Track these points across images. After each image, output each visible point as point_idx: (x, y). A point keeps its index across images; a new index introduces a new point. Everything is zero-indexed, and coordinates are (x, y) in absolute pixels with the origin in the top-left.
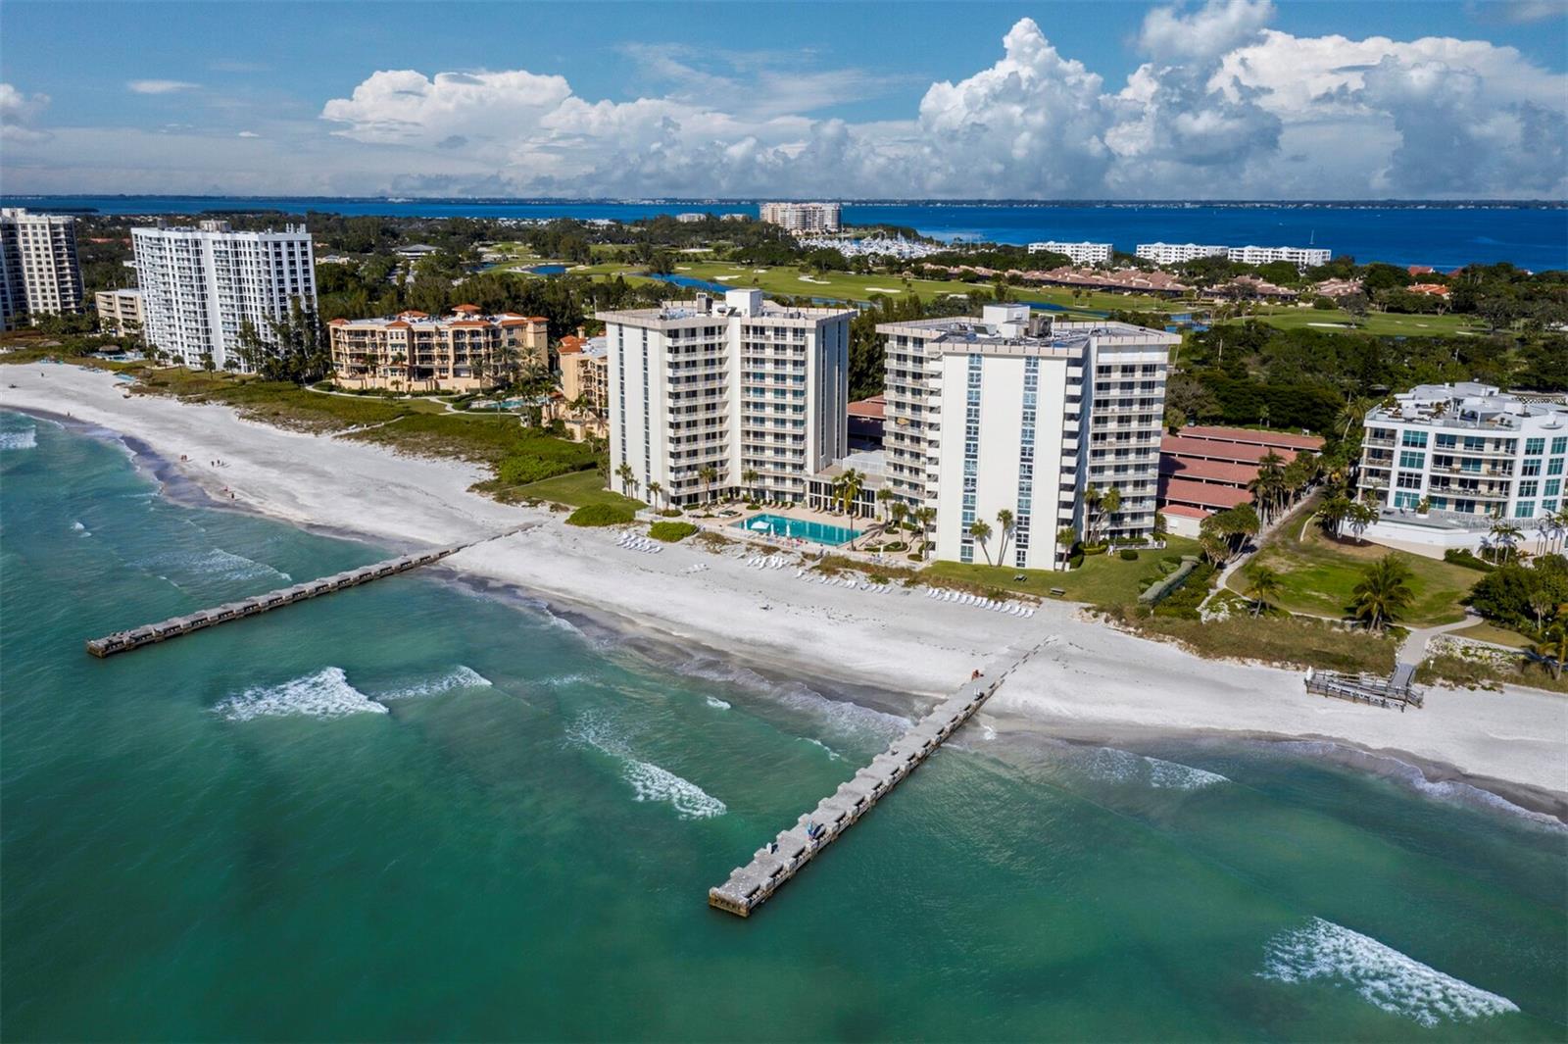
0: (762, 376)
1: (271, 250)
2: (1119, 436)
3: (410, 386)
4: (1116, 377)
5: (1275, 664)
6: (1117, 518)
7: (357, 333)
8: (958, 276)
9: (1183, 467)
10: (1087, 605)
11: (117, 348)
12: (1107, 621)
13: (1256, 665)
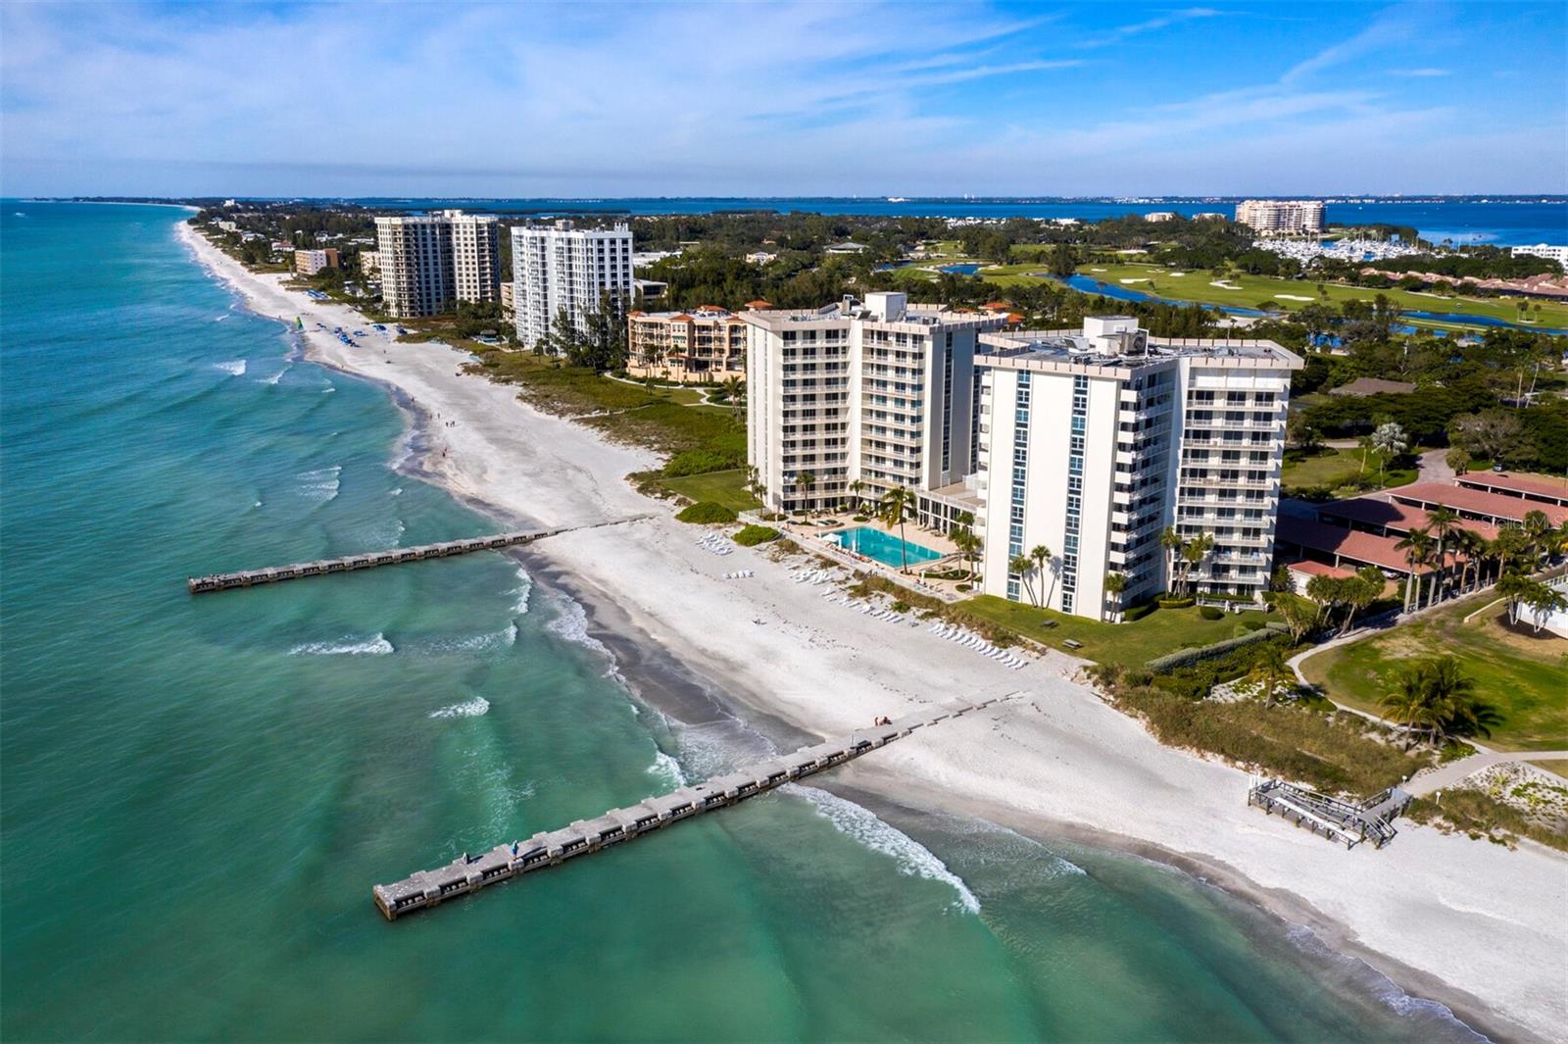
0: (884, 384)
1: (595, 246)
2: (1224, 474)
3: (685, 377)
4: (1220, 404)
5: (1239, 764)
6: (1220, 570)
7: (652, 325)
8: (1401, 283)
9: (1400, 517)
10: (1090, 663)
11: (495, 332)
12: (1095, 684)
13: (1216, 761)
